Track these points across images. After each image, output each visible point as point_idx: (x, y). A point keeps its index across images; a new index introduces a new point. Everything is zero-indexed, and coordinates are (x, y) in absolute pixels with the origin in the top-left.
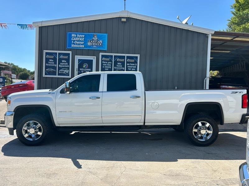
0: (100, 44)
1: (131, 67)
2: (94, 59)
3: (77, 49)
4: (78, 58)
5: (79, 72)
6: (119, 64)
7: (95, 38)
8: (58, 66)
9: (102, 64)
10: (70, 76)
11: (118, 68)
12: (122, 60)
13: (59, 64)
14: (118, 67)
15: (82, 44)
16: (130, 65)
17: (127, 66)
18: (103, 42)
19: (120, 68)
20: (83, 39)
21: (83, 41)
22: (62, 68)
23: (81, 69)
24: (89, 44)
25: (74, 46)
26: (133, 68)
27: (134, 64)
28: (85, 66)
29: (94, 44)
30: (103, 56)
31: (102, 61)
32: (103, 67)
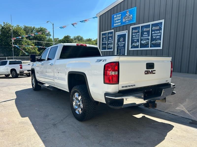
0: (131, 19)
1: (156, 35)
3: (117, 27)
4: (118, 33)
5: (118, 45)
6: (145, 33)
7: (128, 14)
8: (108, 42)
9: (132, 36)
11: (144, 38)
13: (108, 41)
14: (145, 37)
15: (119, 22)
16: (155, 33)
17: (152, 34)
18: (133, 16)
19: (146, 38)
20: (120, 17)
21: (120, 19)
22: (110, 43)
23: (119, 43)
24: (124, 20)
25: (116, 24)
26: (157, 36)
27: (159, 32)
28: (121, 40)
29: (127, 20)
30: (133, 29)
31: (132, 33)
32: (133, 39)
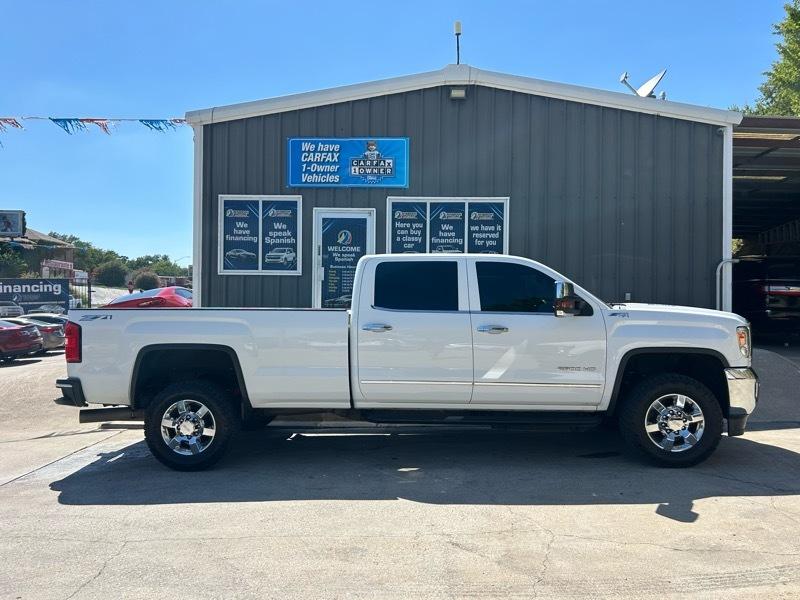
0: (389, 171)
1: (484, 236)
2: (369, 215)
3: (318, 188)
4: (320, 213)
5: (326, 257)
6: (444, 227)
7: (373, 153)
8: (263, 240)
9: (394, 230)
10: (301, 272)
11: (443, 241)
12: (456, 216)
13: (265, 235)
14: (444, 238)
15: (333, 173)
16: (480, 231)
17: (470, 233)
18: (394, 163)
19: (449, 241)
20: (336, 156)
21: (334, 163)
22: (275, 245)
23: (330, 249)
24: (355, 170)
25: (310, 178)
26: (488, 239)
27: (493, 228)
28: (343, 237)
29: (368, 171)
30: (396, 206)
31: (394, 220)
32: (398, 239)
